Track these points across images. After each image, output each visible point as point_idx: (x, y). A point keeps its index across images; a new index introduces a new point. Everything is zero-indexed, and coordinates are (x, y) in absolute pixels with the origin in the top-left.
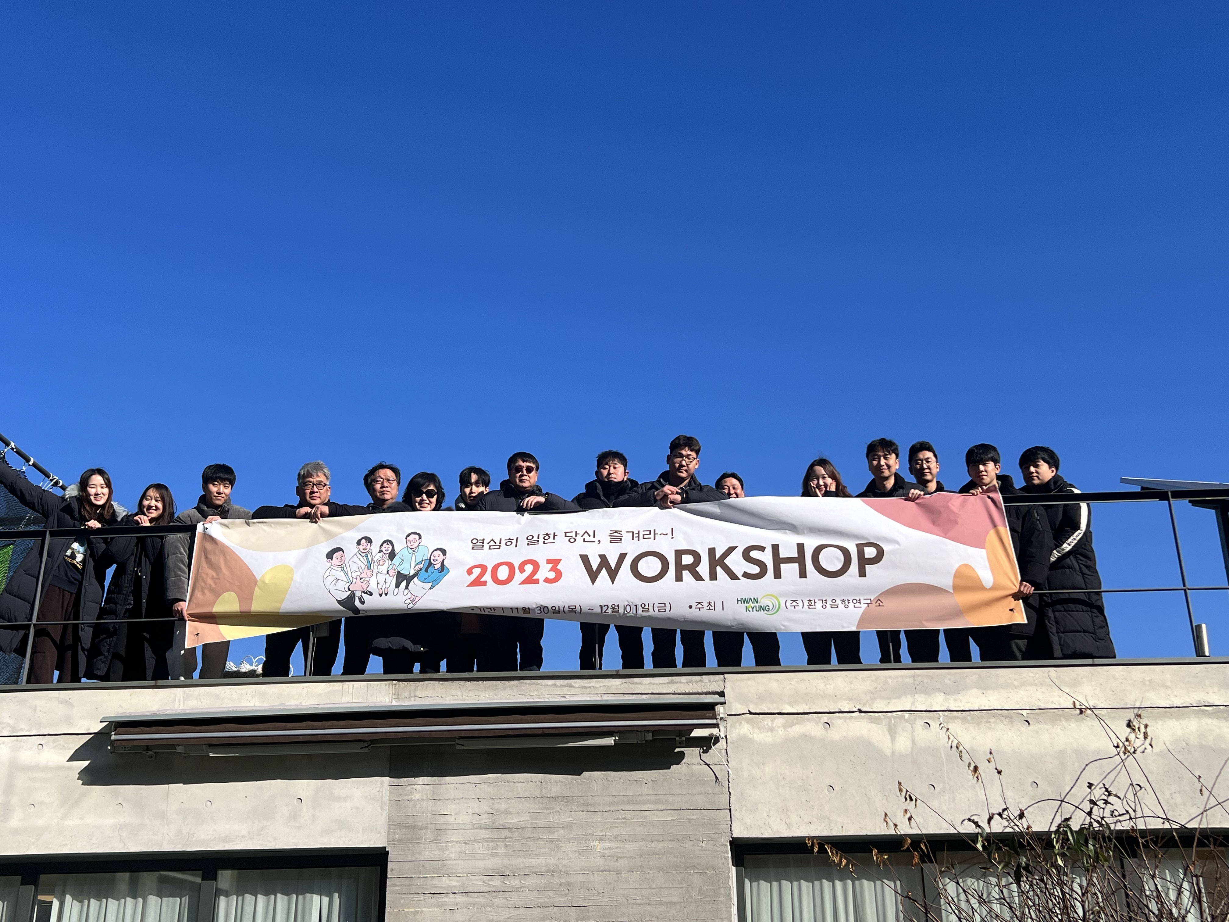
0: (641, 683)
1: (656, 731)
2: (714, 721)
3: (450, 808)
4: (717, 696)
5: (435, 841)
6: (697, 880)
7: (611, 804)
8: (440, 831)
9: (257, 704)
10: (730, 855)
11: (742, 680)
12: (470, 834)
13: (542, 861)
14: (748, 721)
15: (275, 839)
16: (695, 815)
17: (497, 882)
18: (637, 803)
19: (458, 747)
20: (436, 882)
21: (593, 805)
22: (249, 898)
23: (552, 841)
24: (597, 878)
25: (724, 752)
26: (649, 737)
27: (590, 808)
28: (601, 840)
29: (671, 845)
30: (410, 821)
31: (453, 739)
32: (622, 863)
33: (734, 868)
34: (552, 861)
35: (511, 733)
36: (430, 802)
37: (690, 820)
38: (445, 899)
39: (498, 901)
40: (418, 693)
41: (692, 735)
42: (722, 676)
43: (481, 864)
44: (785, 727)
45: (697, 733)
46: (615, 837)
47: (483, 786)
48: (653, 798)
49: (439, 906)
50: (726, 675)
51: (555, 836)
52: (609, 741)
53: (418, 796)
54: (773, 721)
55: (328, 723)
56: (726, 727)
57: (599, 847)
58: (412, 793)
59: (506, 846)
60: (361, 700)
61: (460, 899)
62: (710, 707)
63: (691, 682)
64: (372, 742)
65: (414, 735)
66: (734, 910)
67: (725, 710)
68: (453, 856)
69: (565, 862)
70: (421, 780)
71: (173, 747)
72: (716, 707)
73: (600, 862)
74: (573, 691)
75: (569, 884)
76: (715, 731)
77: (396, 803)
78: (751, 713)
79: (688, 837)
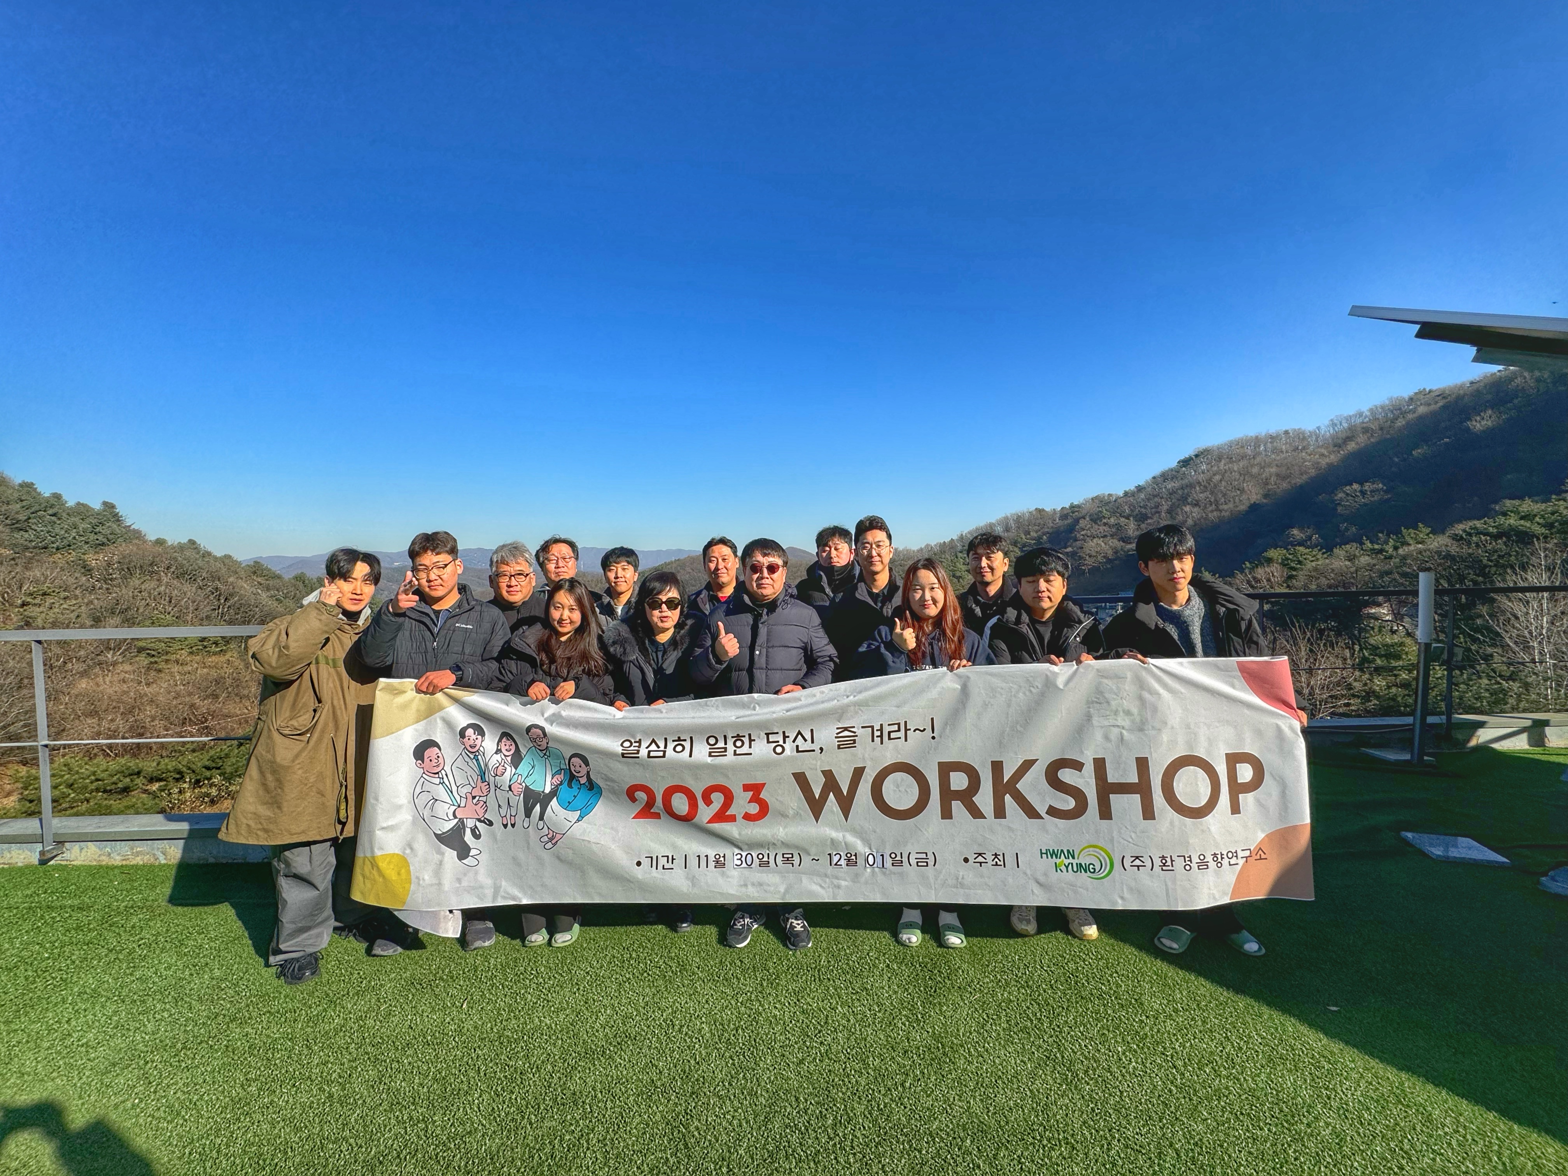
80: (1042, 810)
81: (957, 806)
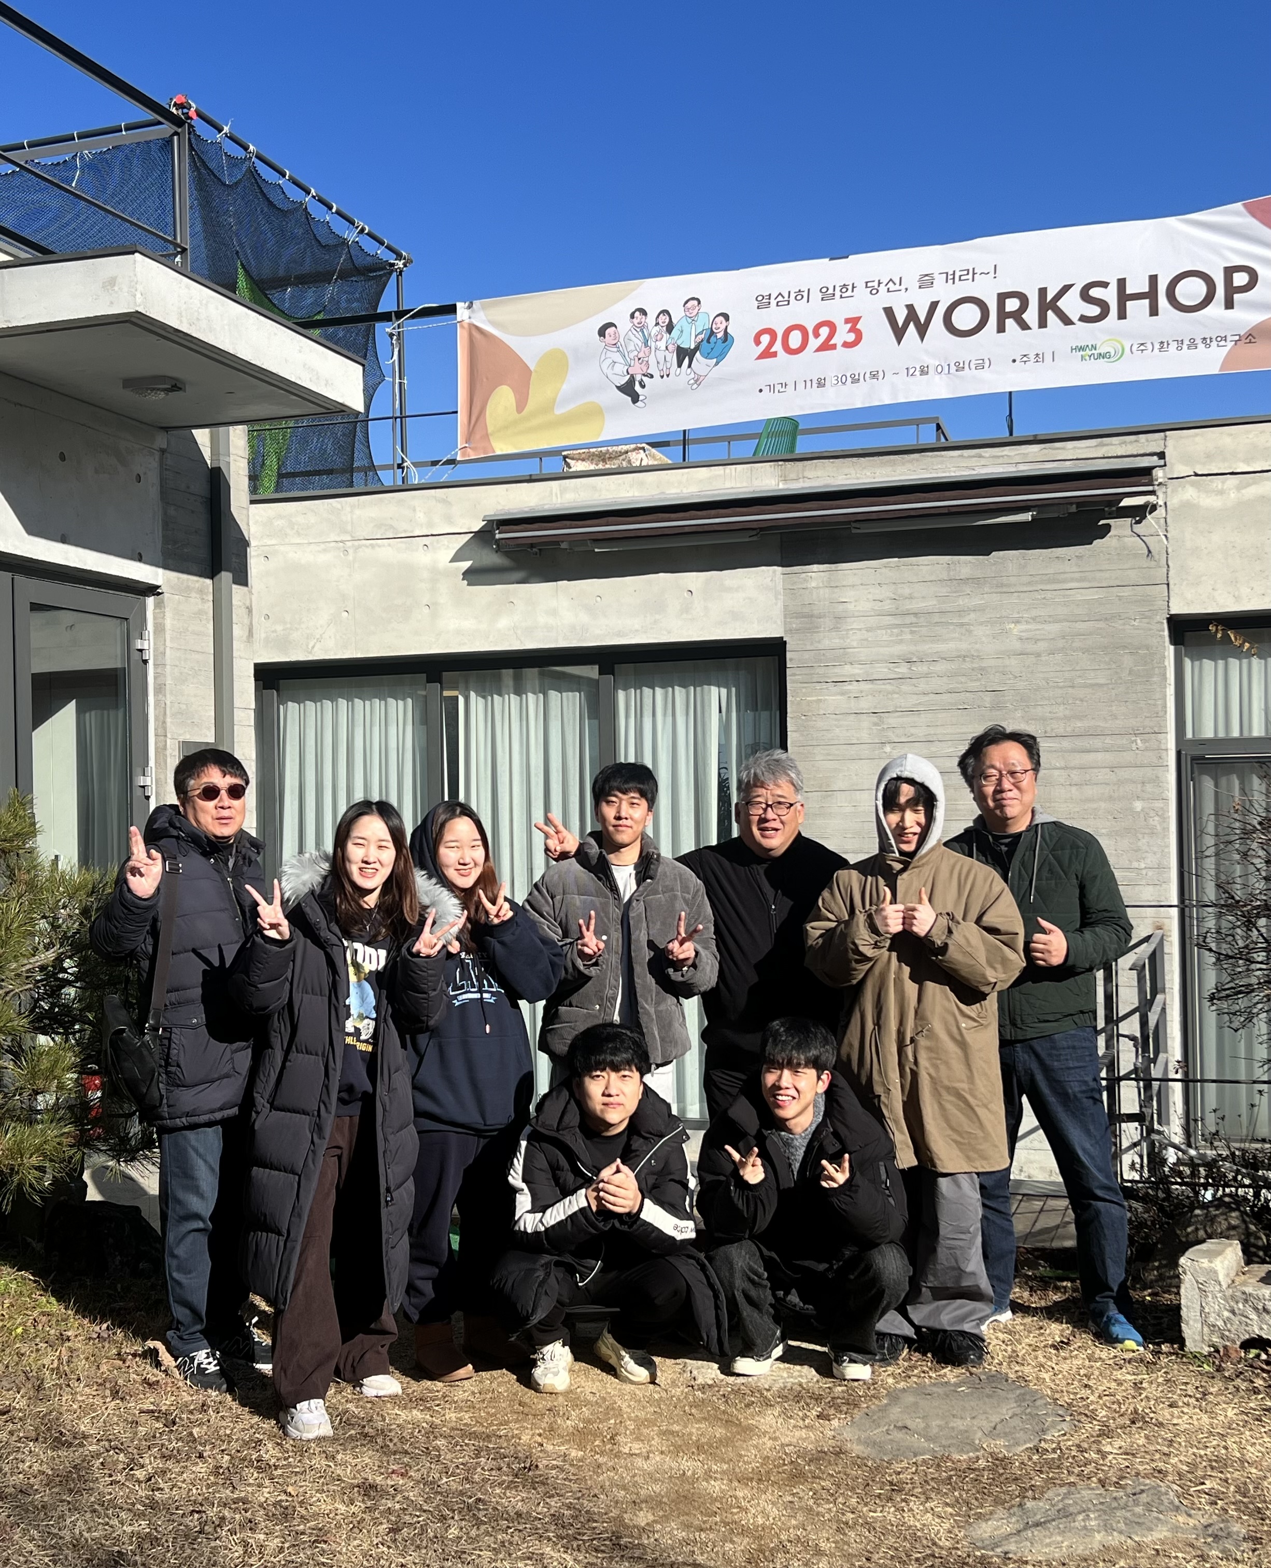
0: (1063, 449)
1: (1081, 503)
2: (1150, 488)
3: (848, 595)
4: (1155, 458)
5: (836, 629)
6: (1128, 661)
7: (1029, 583)
8: (839, 618)
9: (636, 494)
10: (1166, 633)
11: (1188, 437)
12: (873, 621)
13: (952, 645)
14: (1193, 484)
15: (669, 632)
16: (1126, 592)
17: (903, 669)
18: (1059, 582)
19: (854, 531)
20: (836, 670)
21: (1008, 585)
22: (647, 691)
23: (962, 625)
24: (1013, 662)
25: (1163, 521)
26: (1073, 509)
27: (1005, 590)
28: (1017, 622)
29: (1097, 625)
30: (806, 610)
31: (849, 523)
32: (1042, 646)
33: (1172, 648)
34: (964, 646)
35: (913, 513)
36: (827, 590)
37: (1120, 598)
38: (847, 687)
39: (904, 688)
40: (807, 474)
41: (1122, 504)
42: (1162, 434)
43: (884, 651)
44: (1239, 488)
45: (1126, 502)
46: (1034, 619)
47: (884, 570)
48: (1077, 575)
49: (842, 694)
50: (1168, 433)
51: (965, 620)
52: (1027, 517)
53: (814, 584)
54: (1223, 483)
55: (713, 512)
56: (1165, 493)
57: (1016, 629)
58: (805, 580)
59: (912, 632)
60: (745, 484)
61: (864, 686)
62: (1147, 472)
63: (1125, 442)
64: (762, 529)
65: (806, 521)
66: (1171, 691)
67: (1165, 473)
68: (855, 644)
69: (977, 646)
70: (815, 567)
71: (557, 543)
72: (1154, 471)
73: (1017, 645)
74: (983, 462)
75: (982, 669)
76: (1151, 499)
77: (790, 592)
78: (1196, 475)
79: (1118, 616)
80: (1075, 318)
81: (1010, 323)
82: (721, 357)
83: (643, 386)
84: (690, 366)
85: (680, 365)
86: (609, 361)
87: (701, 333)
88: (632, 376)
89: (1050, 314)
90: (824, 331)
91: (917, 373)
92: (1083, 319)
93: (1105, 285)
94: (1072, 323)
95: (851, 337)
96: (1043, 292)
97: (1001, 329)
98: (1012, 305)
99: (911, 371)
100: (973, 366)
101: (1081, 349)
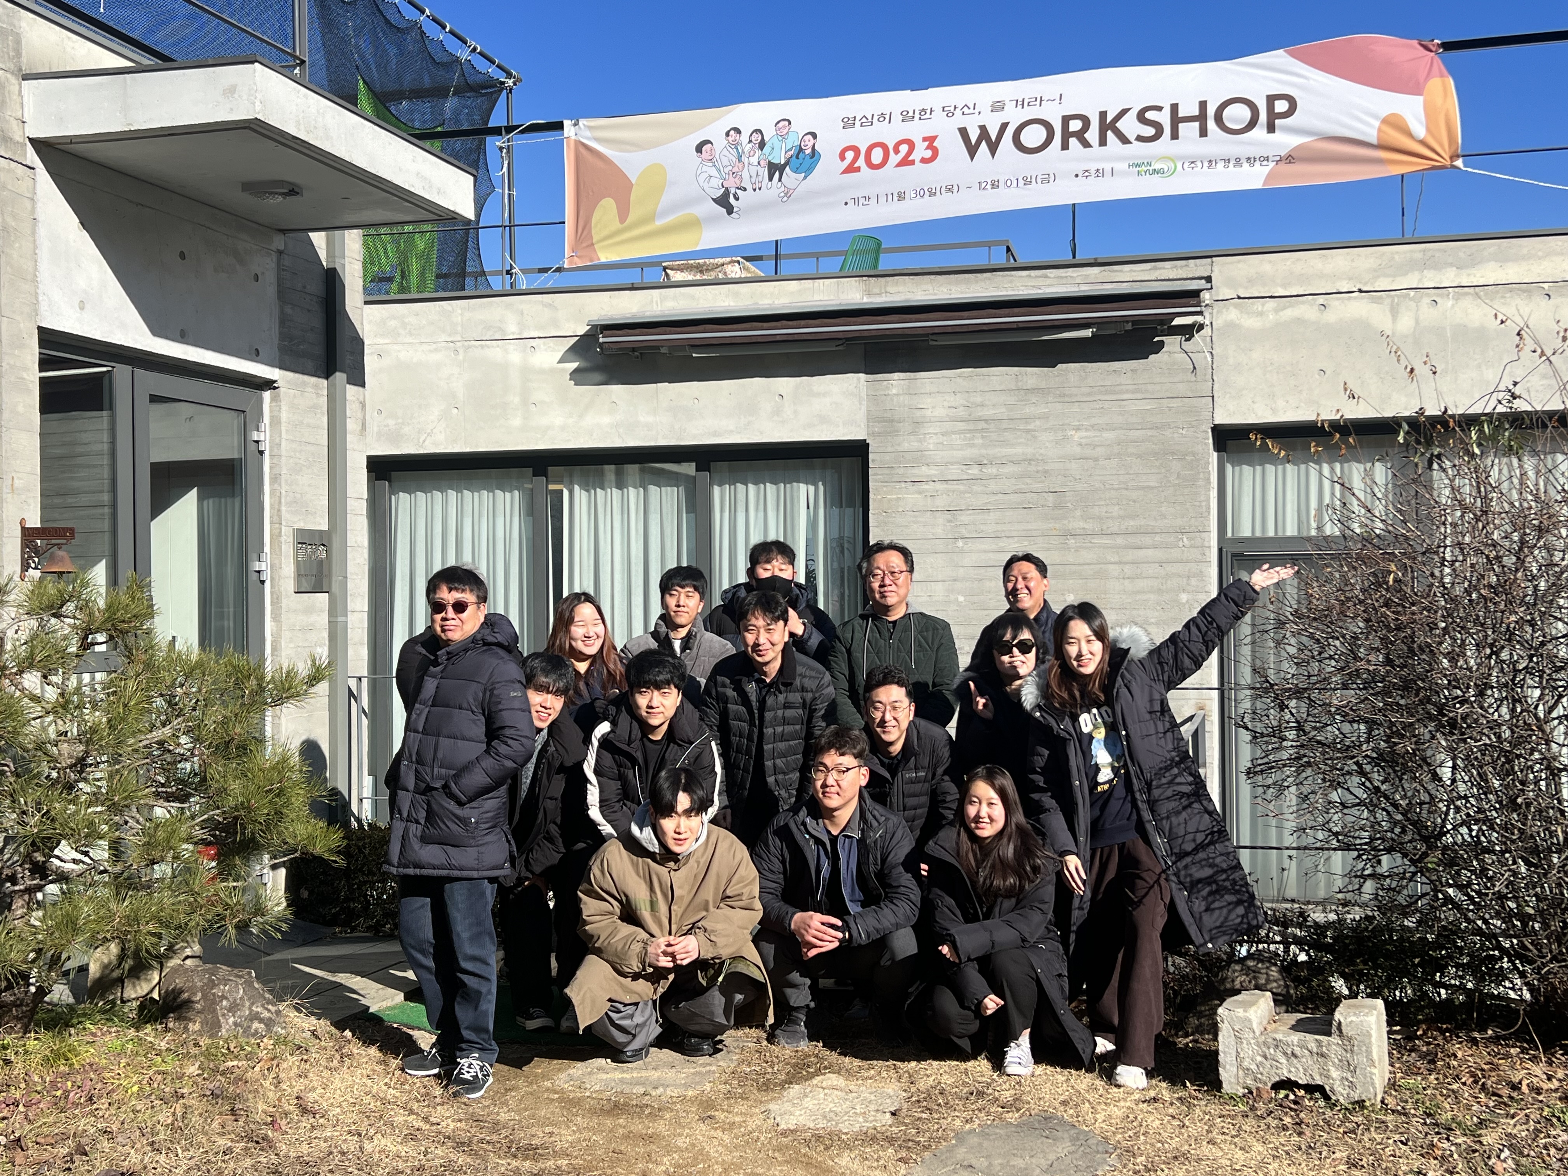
0: (1121, 271)
1: (1136, 321)
2: (1198, 309)
3: (926, 402)
4: (1203, 281)
5: (913, 433)
6: (1176, 466)
7: (1089, 394)
8: (917, 423)
9: (732, 304)
10: (1211, 441)
11: (1232, 263)
12: (948, 426)
13: (1019, 450)
14: (1236, 306)
15: (761, 433)
16: (1175, 403)
17: (975, 471)
18: (1115, 393)
19: (931, 343)
20: (915, 471)
21: (1070, 396)
22: (740, 487)
23: (1028, 431)
24: (1074, 465)
25: (1209, 339)
26: (1129, 327)
27: (1067, 399)
28: (1077, 429)
29: (1150, 433)
30: (888, 415)
31: (927, 335)
32: (1100, 451)
33: (1215, 454)
34: (1029, 450)
35: (985, 328)
36: (907, 397)
37: (1170, 408)
38: (924, 486)
39: (975, 488)
40: (889, 289)
41: (1174, 323)
42: (1209, 260)
43: (959, 454)
44: (1277, 311)
45: (1178, 321)
46: (1092, 426)
47: (959, 380)
48: (1131, 387)
49: (920, 493)
50: (1214, 259)
51: (1031, 427)
52: (1087, 333)
53: (894, 391)
54: (1263, 305)
55: (803, 322)
56: (1211, 314)
57: (1077, 436)
58: (887, 388)
59: (983, 437)
60: (832, 297)
61: (939, 486)
62: (1195, 294)
63: (1176, 267)
64: (847, 339)
65: (888, 332)
66: (1214, 494)
67: (1211, 295)
68: (931, 447)
69: (1042, 451)
70: (896, 375)
71: (658, 348)
72: (1202, 294)
73: (1078, 450)
74: (1048, 282)
75: (1046, 472)
76: (1199, 319)
77: (873, 398)
78: (1239, 298)
79: (1167, 425)
80: (1132, 137)
81: (1073, 142)
82: (808, 171)
83: (737, 199)
84: (780, 180)
85: (771, 179)
86: (705, 175)
87: (790, 150)
88: (727, 189)
89: (1110, 134)
90: (904, 148)
91: (989, 187)
92: (1140, 138)
93: (1159, 109)
94: (1129, 142)
95: (928, 154)
96: (1103, 115)
97: (1065, 146)
98: (1075, 126)
99: (983, 185)
100: (1039, 181)
101: (1138, 165)
